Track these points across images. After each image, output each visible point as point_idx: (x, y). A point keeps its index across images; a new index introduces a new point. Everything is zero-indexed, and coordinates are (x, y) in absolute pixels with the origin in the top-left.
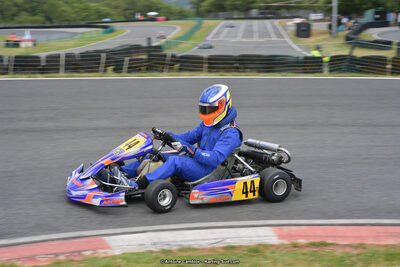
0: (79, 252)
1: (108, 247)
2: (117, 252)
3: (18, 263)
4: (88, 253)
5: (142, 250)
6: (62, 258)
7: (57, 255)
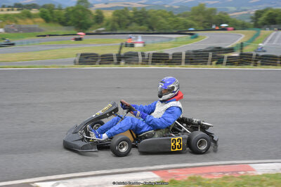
0: (237, 172)
1: (254, 170)
2: (260, 173)
3: (203, 176)
4: (242, 173)
5: (274, 172)
6: (227, 174)
7: (224, 173)
